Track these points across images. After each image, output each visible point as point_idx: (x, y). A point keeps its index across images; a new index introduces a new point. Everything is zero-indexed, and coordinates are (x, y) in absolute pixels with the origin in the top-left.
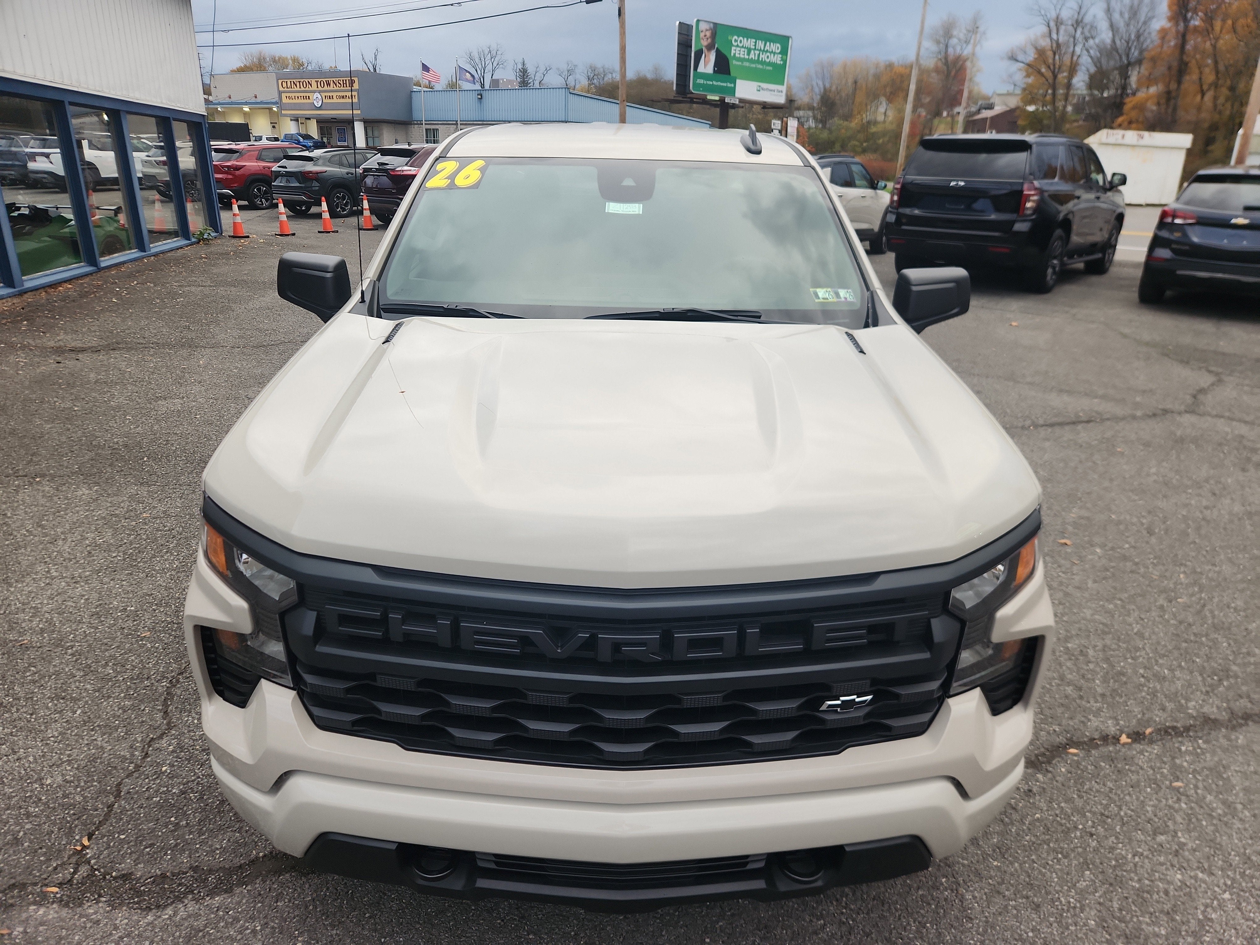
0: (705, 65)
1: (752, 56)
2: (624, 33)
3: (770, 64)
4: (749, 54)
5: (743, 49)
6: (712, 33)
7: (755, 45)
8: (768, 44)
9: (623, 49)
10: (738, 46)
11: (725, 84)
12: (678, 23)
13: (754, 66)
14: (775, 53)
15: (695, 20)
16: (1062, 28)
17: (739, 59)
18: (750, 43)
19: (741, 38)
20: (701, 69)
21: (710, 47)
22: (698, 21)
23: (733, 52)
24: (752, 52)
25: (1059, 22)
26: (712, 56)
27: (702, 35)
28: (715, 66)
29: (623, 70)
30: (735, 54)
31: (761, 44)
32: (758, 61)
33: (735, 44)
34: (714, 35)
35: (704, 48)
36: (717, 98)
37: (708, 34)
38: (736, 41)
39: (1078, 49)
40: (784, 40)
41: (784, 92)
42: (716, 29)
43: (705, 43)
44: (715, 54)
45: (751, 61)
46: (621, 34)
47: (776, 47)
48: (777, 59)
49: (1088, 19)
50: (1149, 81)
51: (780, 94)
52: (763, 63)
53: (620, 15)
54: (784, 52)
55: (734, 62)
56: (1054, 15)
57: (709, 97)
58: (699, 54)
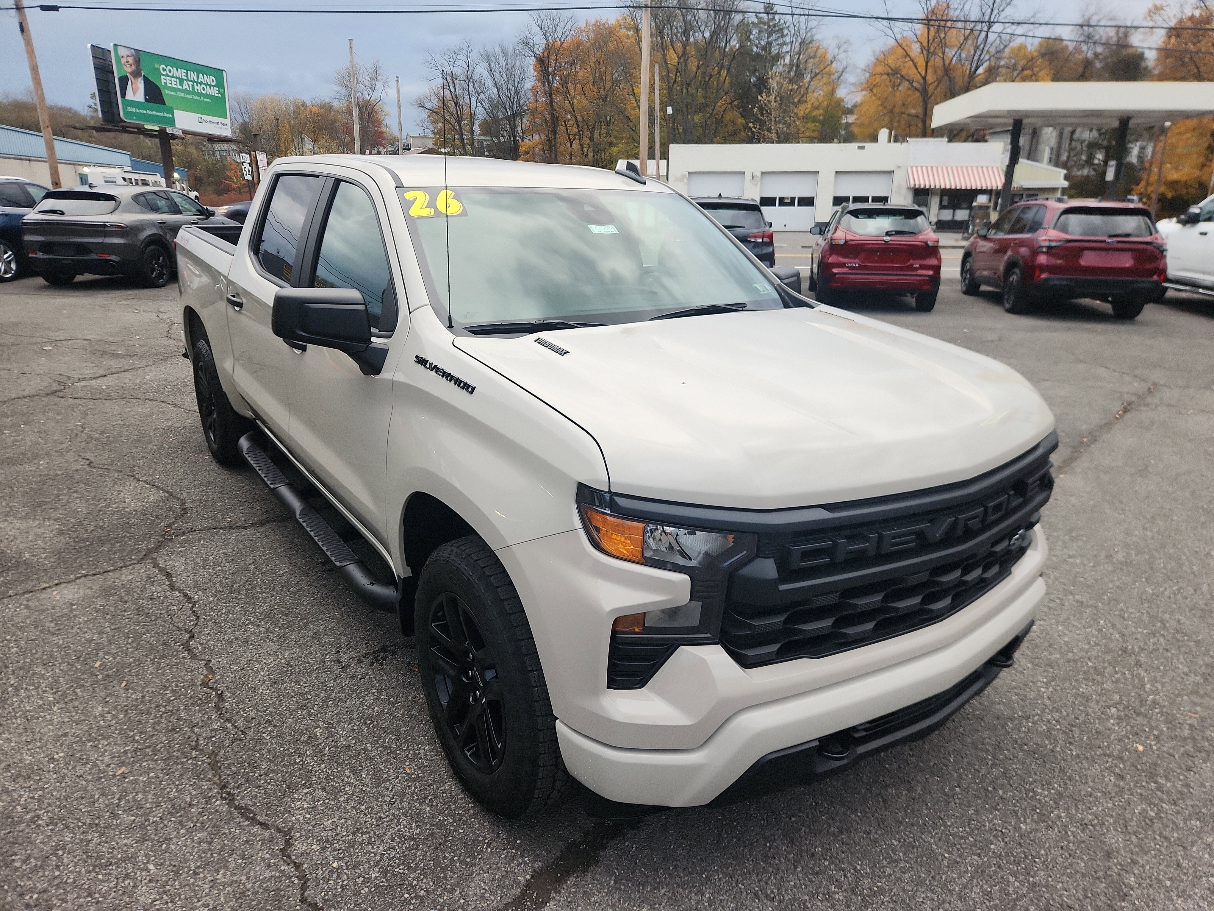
0: (134, 92)
1: (185, 86)
2: (33, 51)
3: (207, 96)
4: (181, 85)
5: (173, 79)
6: (135, 60)
7: (187, 76)
8: (201, 75)
9: (35, 69)
10: (167, 75)
11: (161, 114)
12: (89, 45)
13: (188, 96)
14: (210, 86)
15: (112, 44)
16: (457, 83)
17: (171, 89)
18: (181, 73)
19: (169, 67)
20: (129, 96)
21: (136, 74)
22: (116, 45)
23: (163, 81)
24: (185, 82)
25: (454, 78)
26: (140, 84)
27: (123, 60)
28: (145, 95)
29: (40, 92)
30: (165, 83)
31: (193, 76)
32: (193, 93)
33: (164, 73)
34: (137, 62)
35: (129, 75)
36: (157, 128)
37: (131, 60)
38: (164, 70)
39: (474, 101)
40: (218, 73)
41: (229, 125)
42: (138, 56)
43: (128, 70)
44: (143, 82)
45: (186, 91)
46: (28, 53)
47: (210, 79)
48: (214, 91)
49: (476, 76)
50: (533, 129)
51: (225, 127)
52: (200, 95)
53: (22, 30)
54: (220, 84)
55: (167, 92)
56: (449, 71)
57: (147, 127)
58: (124, 81)
